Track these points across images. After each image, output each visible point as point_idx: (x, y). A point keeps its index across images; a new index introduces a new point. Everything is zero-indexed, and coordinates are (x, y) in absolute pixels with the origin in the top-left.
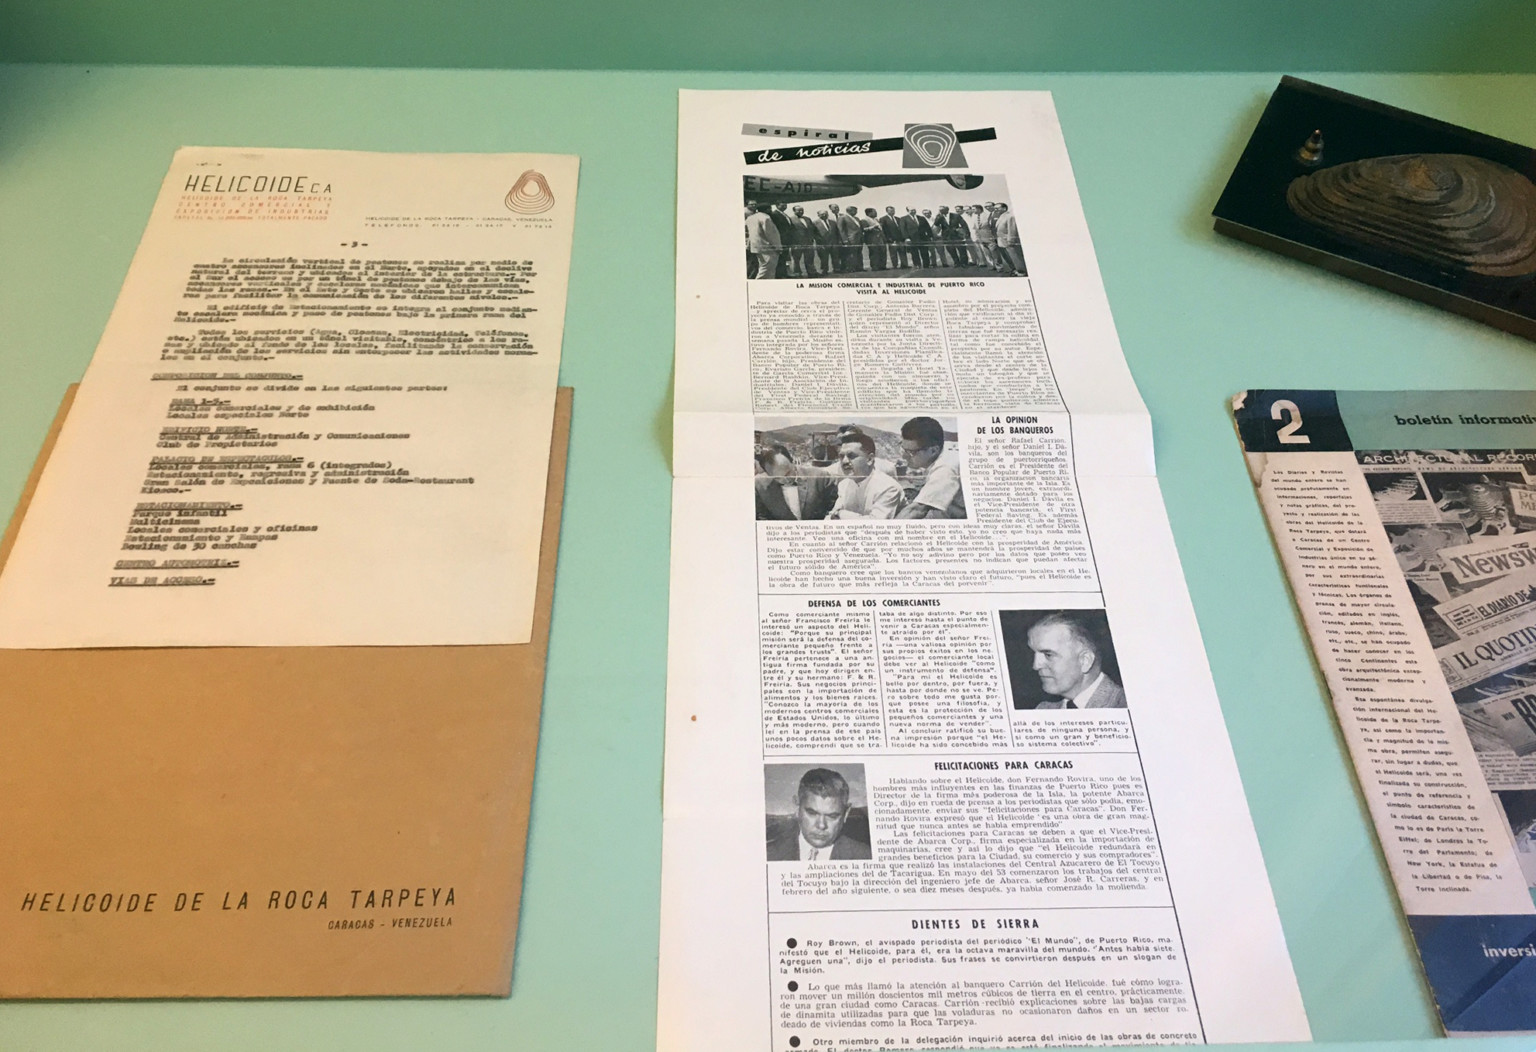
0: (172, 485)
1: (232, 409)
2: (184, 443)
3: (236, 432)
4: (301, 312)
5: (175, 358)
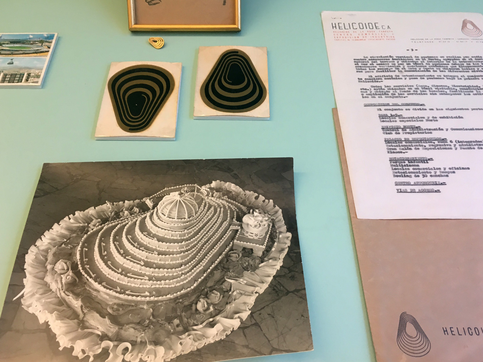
0: (398, 150)
1: (404, 118)
2: (394, 132)
3: (413, 128)
4: (408, 78)
5: (368, 97)
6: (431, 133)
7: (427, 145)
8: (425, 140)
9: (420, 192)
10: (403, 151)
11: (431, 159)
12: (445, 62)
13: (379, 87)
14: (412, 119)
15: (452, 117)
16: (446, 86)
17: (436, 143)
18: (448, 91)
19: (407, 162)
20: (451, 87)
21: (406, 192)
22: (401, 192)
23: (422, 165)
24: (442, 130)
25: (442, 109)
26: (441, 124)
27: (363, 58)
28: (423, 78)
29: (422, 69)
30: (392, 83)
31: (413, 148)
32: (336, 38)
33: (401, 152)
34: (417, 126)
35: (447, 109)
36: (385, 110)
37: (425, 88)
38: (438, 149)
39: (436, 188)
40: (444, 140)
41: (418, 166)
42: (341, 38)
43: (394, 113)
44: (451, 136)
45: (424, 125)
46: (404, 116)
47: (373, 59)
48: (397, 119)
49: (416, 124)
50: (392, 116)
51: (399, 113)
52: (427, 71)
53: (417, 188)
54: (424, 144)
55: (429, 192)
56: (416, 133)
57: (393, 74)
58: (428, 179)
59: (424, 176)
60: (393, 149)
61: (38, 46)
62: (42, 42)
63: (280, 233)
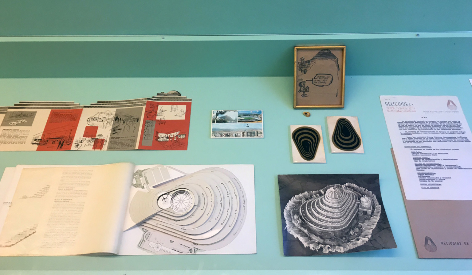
0: (421, 169)
1: (422, 154)
2: (418, 161)
3: (426, 159)
4: (423, 133)
5: (406, 143)
6: (434, 161)
7: (433, 167)
8: (433, 165)
9: (431, 188)
10: (423, 170)
11: (435, 174)
12: (440, 124)
13: (410, 137)
14: (426, 154)
15: (443, 154)
16: (440, 137)
17: (437, 166)
18: (441, 140)
19: (425, 175)
20: (442, 137)
21: (425, 188)
22: (423, 188)
23: (431, 176)
24: (439, 160)
25: (439, 149)
26: (439, 157)
27: (401, 122)
28: (430, 133)
29: (429, 128)
30: (416, 135)
31: (427, 168)
32: (388, 111)
33: (422, 170)
34: (428, 158)
35: (441, 149)
36: (414, 149)
37: (431, 138)
38: (438, 169)
39: (437, 186)
40: (440, 165)
41: (430, 176)
42: (391, 111)
43: (418, 151)
44: (443, 163)
45: (431, 157)
46: (423, 153)
47: (406, 122)
48: (420, 154)
49: (428, 157)
50: (417, 152)
51: (420, 151)
52: (432, 129)
53: (430, 187)
54: (432, 167)
55: (434, 188)
56: (428, 161)
57: (416, 131)
58: (434, 183)
59: (432, 181)
60: (419, 169)
61: (256, 117)
62: (257, 115)
63: (376, 205)
